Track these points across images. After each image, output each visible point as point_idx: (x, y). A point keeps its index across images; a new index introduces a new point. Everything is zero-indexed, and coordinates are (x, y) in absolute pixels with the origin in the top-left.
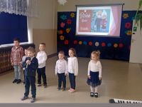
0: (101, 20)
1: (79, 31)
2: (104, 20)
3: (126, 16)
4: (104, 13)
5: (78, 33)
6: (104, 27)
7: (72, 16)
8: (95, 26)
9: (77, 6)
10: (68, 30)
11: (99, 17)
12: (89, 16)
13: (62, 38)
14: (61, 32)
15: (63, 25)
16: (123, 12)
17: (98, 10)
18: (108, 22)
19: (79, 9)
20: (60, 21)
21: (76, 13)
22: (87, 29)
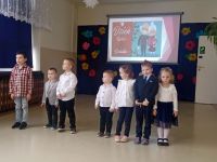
0: (148, 37)
1: (113, 55)
3: (187, 31)
5: (111, 58)
6: (152, 49)
7: (102, 31)
8: (139, 48)
9: (109, 17)
10: (95, 54)
11: (145, 33)
12: (128, 32)
13: (85, 66)
15: (86, 46)
16: (182, 26)
17: (142, 23)
18: (159, 41)
19: (112, 21)
20: (81, 40)
21: (107, 27)
22: (124, 52)
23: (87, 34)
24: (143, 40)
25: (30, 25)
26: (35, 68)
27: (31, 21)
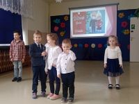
1: (74, 34)
2: (99, 20)
3: (122, 15)
6: (99, 28)
7: (66, 19)
8: (90, 28)
9: (70, 9)
10: (62, 34)
11: (94, 18)
12: (83, 18)
16: (119, 12)
19: (72, 12)
20: (53, 25)
21: (69, 16)
22: (82, 31)
24: (93, 22)
27: (21, 13)
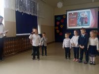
0: (84, 18)
1: (69, 26)
2: (86, 18)
4: (86, 14)
5: (69, 27)
6: (86, 23)
7: (64, 17)
8: (80, 23)
9: (67, 11)
12: (75, 16)
13: (58, 31)
14: (57, 28)
15: (58, 23)
18: (89, 19)
19: (68, 13)
20: (56, 21)
21: (66, 15)
22: (74, 25)
23: (59, 19)
25: (37, 17)
26: (39, 33)
27: (37, 15)
